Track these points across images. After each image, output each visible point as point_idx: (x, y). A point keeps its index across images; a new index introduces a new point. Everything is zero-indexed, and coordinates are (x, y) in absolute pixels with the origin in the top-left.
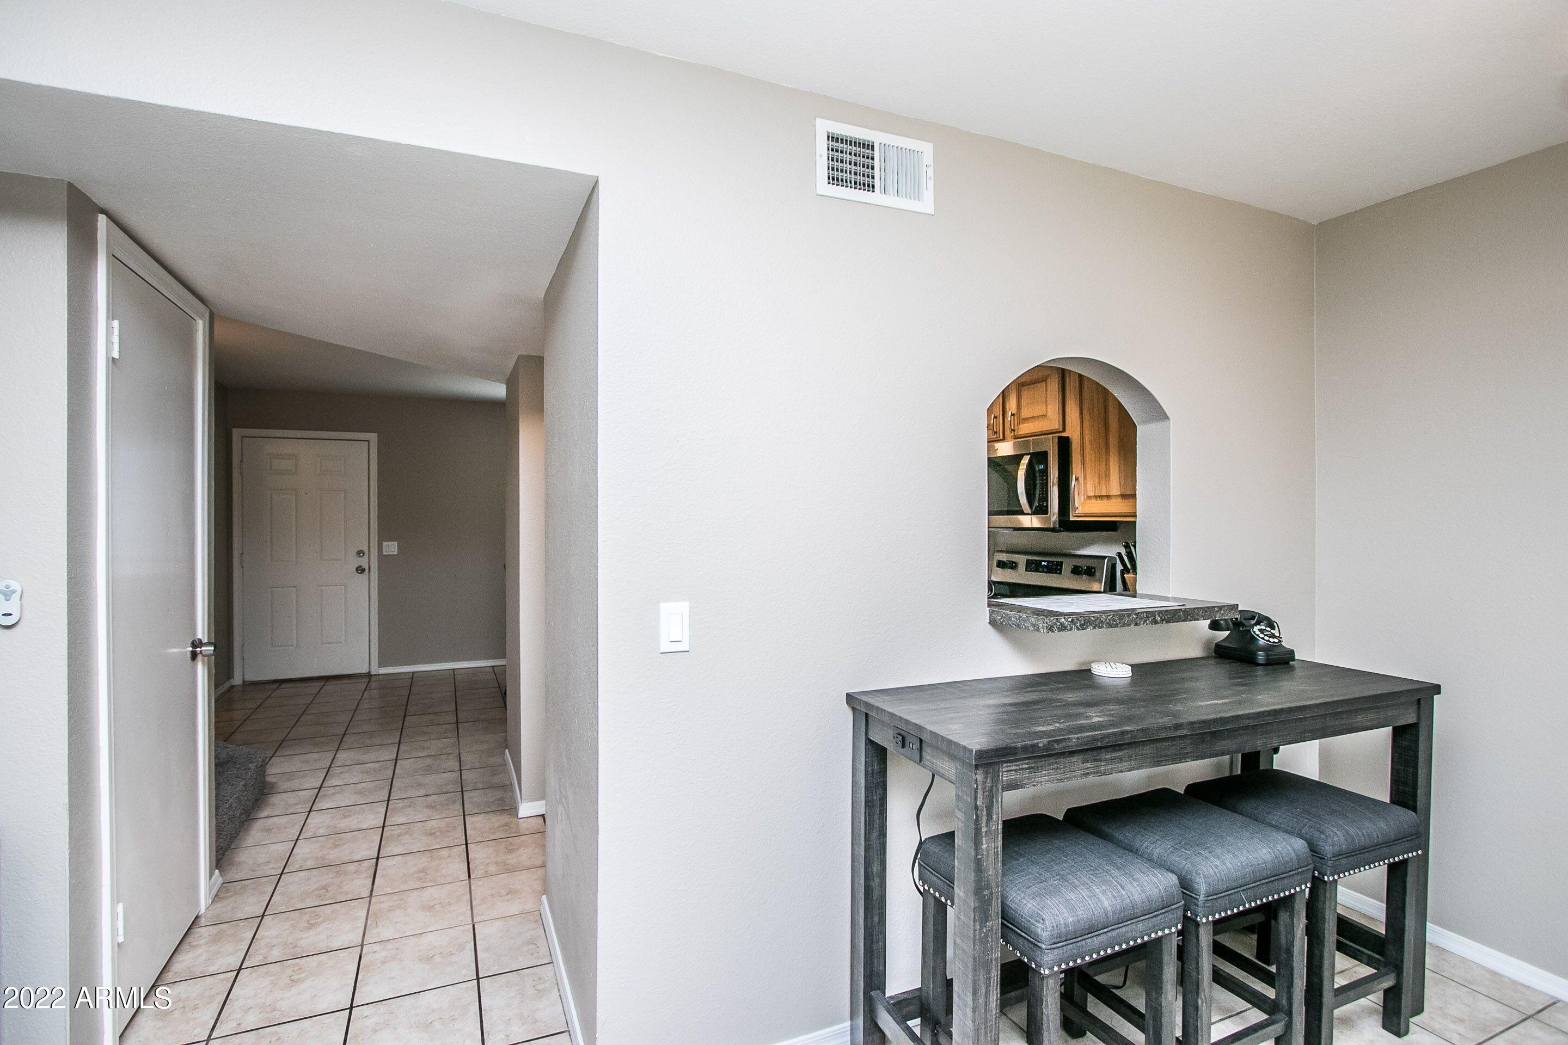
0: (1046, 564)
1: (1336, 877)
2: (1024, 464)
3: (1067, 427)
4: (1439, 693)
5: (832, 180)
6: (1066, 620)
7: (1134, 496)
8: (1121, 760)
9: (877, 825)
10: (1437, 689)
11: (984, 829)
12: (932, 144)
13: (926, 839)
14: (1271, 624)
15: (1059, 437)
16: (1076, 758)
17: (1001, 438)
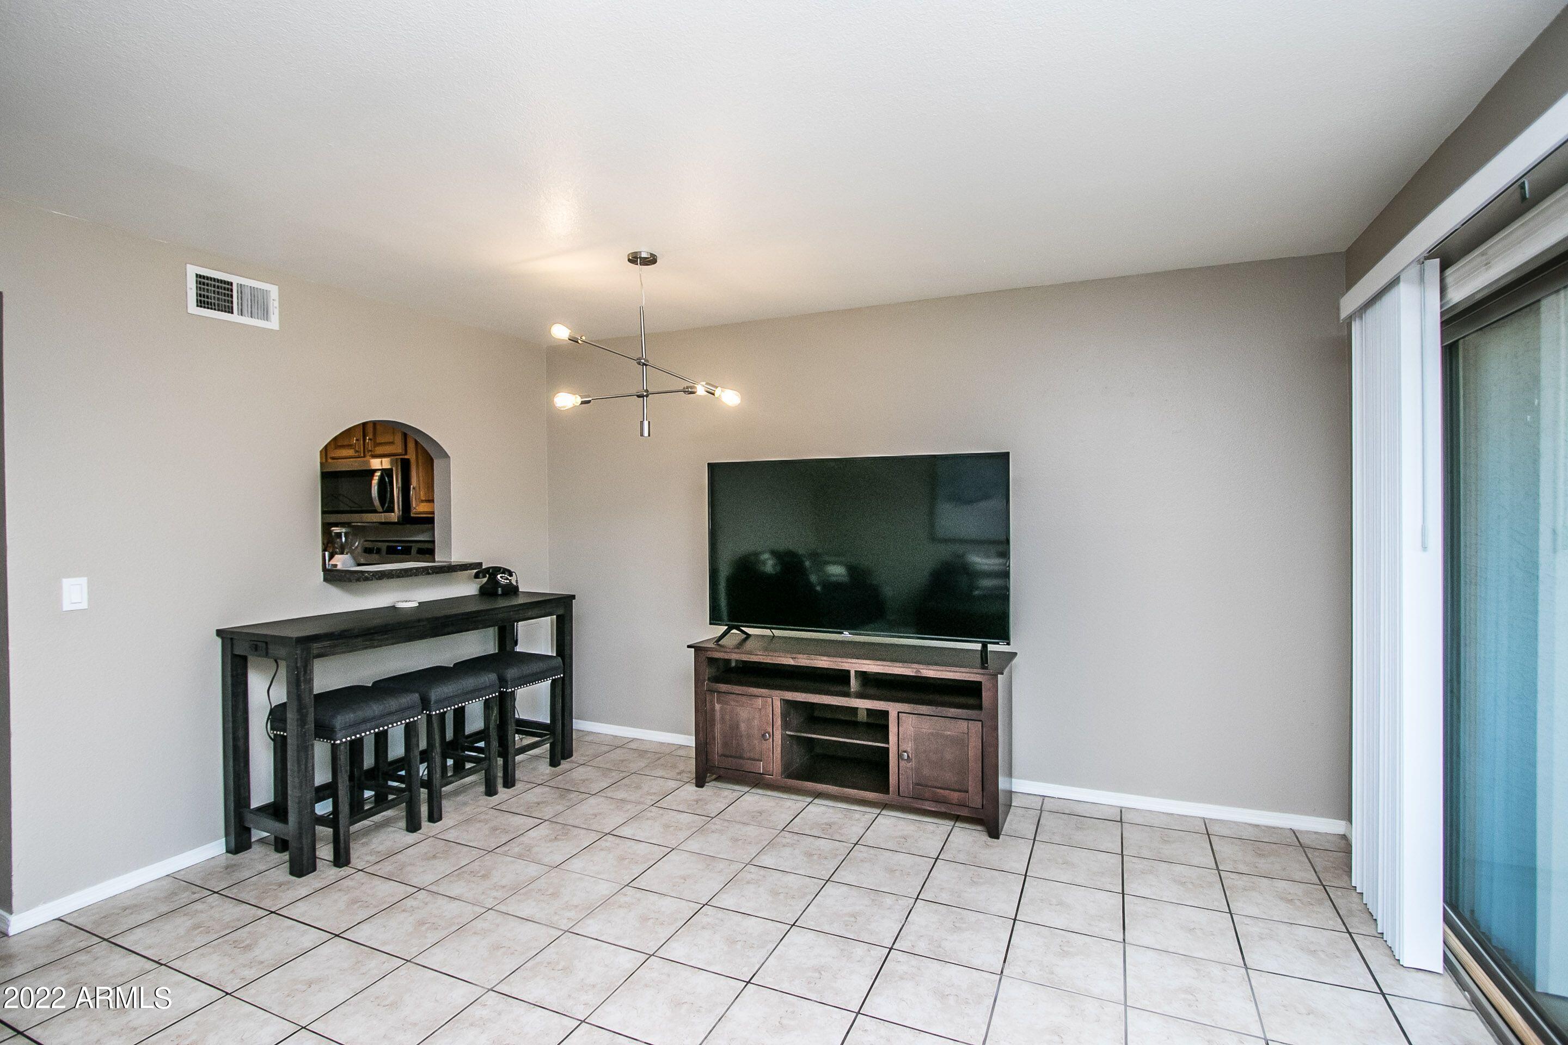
0: (400, 548)
1: (513, 689)
2: (377, 476)
3: (408, 451)
4: (575, 599)
5: (201, 303)
6: (369, 574)
7: (432, 501)
8: (387, 639)
9: (241, 706)
10: (573, 597)
11: (302, 678)
12: (277, 287)
13: (276, 706)
14: (510, 574)
15: (402, 459)
16: (360, 639)
17: (362, 455)
